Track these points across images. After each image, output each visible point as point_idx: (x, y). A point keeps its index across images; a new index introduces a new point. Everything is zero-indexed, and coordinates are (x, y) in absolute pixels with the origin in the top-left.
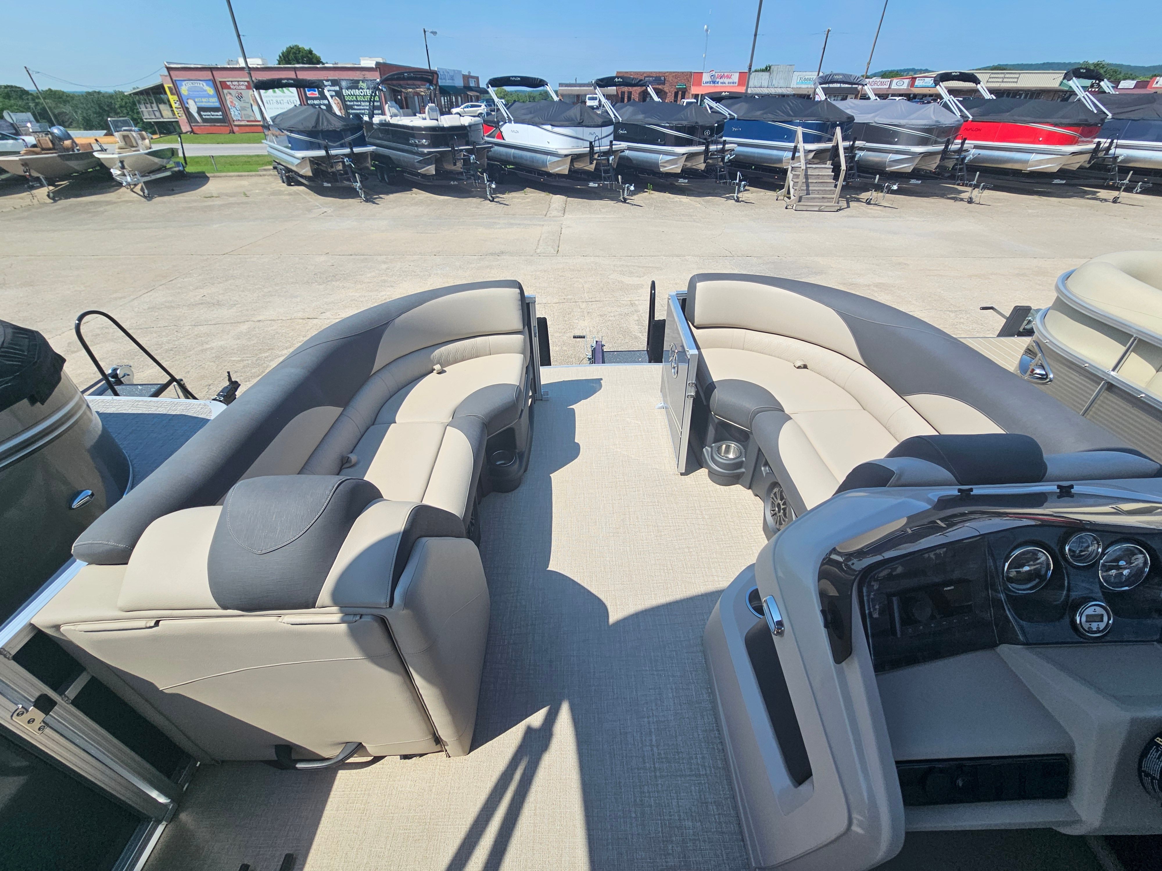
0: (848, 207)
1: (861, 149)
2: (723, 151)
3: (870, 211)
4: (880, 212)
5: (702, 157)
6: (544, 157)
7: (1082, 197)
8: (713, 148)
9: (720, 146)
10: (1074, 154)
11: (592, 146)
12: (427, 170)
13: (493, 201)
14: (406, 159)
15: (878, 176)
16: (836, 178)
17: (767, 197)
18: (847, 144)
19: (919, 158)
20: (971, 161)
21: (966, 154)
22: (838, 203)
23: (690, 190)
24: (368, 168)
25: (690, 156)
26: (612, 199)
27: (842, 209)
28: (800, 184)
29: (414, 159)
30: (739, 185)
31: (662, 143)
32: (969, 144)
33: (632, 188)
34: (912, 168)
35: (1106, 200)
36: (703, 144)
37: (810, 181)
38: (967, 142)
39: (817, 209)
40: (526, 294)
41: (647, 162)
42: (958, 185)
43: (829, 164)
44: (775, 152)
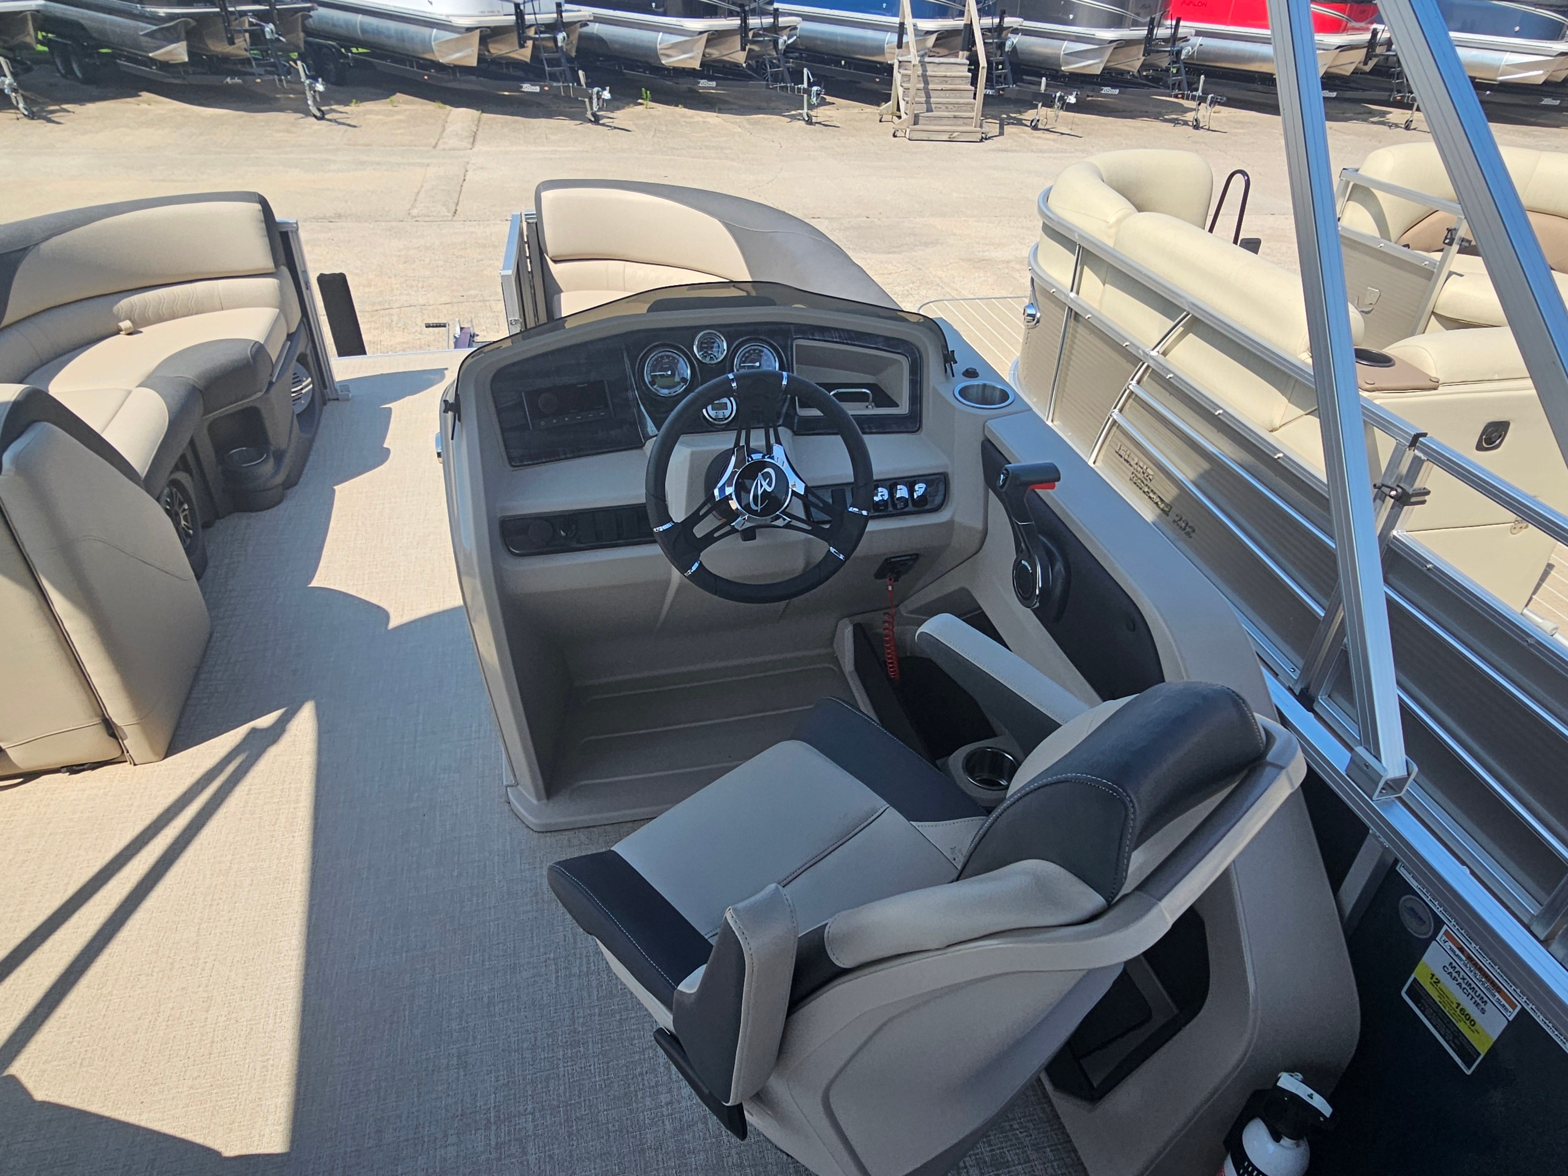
0: (1001, 133)
1: (1015, 31)
2: (775, 29)
3: (1036, 141)
4: (1052, 143)
5: (738, 39)
6: (425, 31)
7: (1365, 120)
8: (754, 22)
9: (768, 21)
10: (1342, 48)
11: (519, 14)
12: (170, 52)
13: (322, 118)
14: (118, 30)
15: (1044, 79)
16: (974, 82)
17: (864, 116)
18: (988, 21)
19: (1110, 50)
20: (1191, 57)
21: (1182, 44)
22: (981, 126)
23: (725, 102)
24: (28, 47)
25: (715, 37)
26: (572, 117)
27: (989, 138)
28: (912, 92)
29: (137, 29)
30: (808, 92)
31: (661, 10)
32: (1187, 27)
33: (606, 95)
34: (1102, 67)
35: (1397, 126)
36: (737, 14)
37: (931, 87)
38: (1182, 23)
39: (946, 137)
40: (279, 217)
41: (635, 47)
42: (1176, 96)
43: (962, 57)
44: (869, 34)
